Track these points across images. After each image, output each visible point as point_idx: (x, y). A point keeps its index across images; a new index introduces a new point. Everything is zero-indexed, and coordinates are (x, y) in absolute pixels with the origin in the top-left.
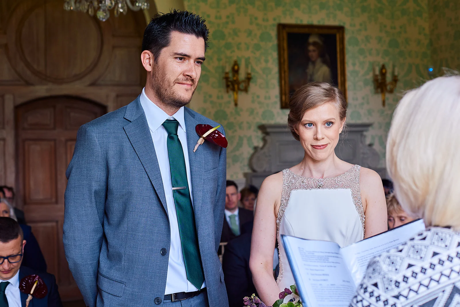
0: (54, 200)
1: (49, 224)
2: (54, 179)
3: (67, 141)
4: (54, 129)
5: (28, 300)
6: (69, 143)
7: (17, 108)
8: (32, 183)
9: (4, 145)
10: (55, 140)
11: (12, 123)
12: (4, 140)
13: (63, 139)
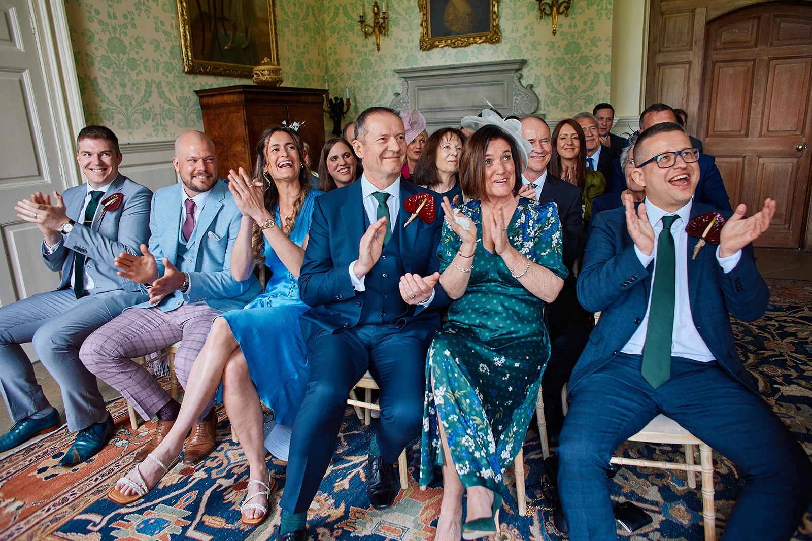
0: (743, 132)
1: (734, 160)
2: (747, 109)
3: (770, 60)
4: (756, 46)
5: (698, 246)
6: (773, 63)
7: (709, 23)
8: (718, 112)
9: (689, 69)
10: (754, 60)
11: (701, 43)
12: (690, 63)
13: (766, 58)
